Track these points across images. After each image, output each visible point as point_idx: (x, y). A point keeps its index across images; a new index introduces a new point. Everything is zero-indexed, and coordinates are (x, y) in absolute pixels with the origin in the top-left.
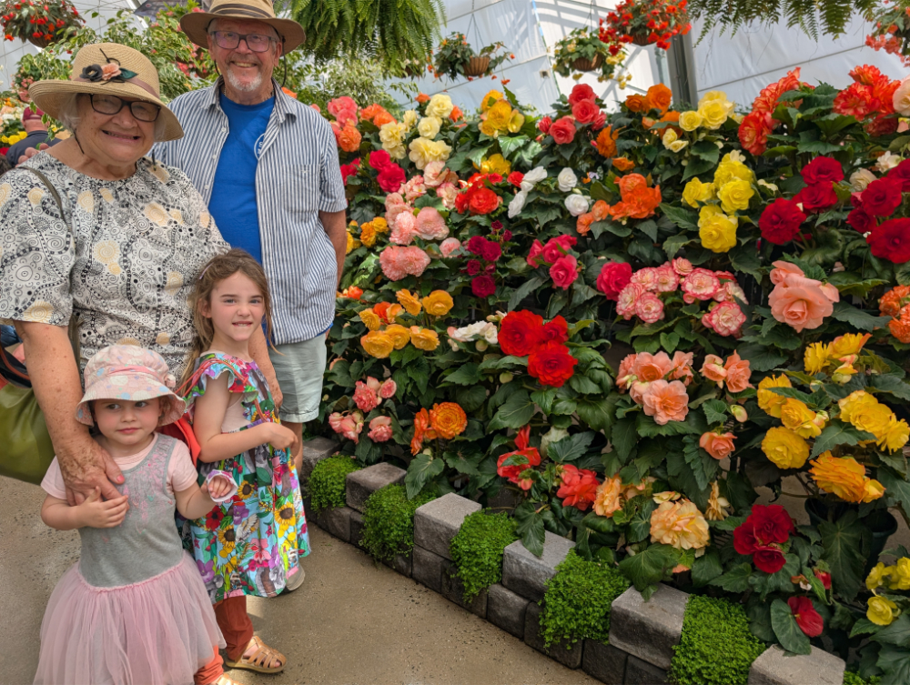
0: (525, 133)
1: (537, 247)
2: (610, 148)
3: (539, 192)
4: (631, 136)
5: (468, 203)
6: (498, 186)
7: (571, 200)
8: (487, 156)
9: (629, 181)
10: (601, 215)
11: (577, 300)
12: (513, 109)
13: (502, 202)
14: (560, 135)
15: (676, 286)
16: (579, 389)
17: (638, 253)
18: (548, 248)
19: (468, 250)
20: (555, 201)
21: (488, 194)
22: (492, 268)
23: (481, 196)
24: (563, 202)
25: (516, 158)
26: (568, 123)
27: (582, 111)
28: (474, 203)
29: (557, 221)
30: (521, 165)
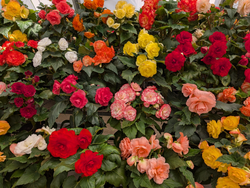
0: (30, 19)
1: (57, 85)
2: (80, 27)
3: (48, 51)
4: (88, 21)
5: (6, 60)
6: (23, 49)
7: (68, 55)
8: (12, 31)
9: (98, 44)
10: (88, 63)
11: (89, 113)
12: (21, 6)
13: (27, 58)
14: (53, 20)
15: (135, 97)
16: (106, 169)
17: (110, 80)
18: (64, 85)
19: (13, 92)
20: (59, 56)
21: (17, 54)
22: (32, 101)
23: (13, 56)
24: (64, 56)
25: (29, 32)
26: (56, 14)
27: (62, 8)
28: (10, 60)
29: (63, 66)
30: (33, 36)
